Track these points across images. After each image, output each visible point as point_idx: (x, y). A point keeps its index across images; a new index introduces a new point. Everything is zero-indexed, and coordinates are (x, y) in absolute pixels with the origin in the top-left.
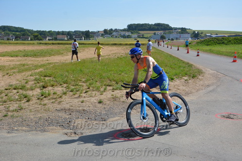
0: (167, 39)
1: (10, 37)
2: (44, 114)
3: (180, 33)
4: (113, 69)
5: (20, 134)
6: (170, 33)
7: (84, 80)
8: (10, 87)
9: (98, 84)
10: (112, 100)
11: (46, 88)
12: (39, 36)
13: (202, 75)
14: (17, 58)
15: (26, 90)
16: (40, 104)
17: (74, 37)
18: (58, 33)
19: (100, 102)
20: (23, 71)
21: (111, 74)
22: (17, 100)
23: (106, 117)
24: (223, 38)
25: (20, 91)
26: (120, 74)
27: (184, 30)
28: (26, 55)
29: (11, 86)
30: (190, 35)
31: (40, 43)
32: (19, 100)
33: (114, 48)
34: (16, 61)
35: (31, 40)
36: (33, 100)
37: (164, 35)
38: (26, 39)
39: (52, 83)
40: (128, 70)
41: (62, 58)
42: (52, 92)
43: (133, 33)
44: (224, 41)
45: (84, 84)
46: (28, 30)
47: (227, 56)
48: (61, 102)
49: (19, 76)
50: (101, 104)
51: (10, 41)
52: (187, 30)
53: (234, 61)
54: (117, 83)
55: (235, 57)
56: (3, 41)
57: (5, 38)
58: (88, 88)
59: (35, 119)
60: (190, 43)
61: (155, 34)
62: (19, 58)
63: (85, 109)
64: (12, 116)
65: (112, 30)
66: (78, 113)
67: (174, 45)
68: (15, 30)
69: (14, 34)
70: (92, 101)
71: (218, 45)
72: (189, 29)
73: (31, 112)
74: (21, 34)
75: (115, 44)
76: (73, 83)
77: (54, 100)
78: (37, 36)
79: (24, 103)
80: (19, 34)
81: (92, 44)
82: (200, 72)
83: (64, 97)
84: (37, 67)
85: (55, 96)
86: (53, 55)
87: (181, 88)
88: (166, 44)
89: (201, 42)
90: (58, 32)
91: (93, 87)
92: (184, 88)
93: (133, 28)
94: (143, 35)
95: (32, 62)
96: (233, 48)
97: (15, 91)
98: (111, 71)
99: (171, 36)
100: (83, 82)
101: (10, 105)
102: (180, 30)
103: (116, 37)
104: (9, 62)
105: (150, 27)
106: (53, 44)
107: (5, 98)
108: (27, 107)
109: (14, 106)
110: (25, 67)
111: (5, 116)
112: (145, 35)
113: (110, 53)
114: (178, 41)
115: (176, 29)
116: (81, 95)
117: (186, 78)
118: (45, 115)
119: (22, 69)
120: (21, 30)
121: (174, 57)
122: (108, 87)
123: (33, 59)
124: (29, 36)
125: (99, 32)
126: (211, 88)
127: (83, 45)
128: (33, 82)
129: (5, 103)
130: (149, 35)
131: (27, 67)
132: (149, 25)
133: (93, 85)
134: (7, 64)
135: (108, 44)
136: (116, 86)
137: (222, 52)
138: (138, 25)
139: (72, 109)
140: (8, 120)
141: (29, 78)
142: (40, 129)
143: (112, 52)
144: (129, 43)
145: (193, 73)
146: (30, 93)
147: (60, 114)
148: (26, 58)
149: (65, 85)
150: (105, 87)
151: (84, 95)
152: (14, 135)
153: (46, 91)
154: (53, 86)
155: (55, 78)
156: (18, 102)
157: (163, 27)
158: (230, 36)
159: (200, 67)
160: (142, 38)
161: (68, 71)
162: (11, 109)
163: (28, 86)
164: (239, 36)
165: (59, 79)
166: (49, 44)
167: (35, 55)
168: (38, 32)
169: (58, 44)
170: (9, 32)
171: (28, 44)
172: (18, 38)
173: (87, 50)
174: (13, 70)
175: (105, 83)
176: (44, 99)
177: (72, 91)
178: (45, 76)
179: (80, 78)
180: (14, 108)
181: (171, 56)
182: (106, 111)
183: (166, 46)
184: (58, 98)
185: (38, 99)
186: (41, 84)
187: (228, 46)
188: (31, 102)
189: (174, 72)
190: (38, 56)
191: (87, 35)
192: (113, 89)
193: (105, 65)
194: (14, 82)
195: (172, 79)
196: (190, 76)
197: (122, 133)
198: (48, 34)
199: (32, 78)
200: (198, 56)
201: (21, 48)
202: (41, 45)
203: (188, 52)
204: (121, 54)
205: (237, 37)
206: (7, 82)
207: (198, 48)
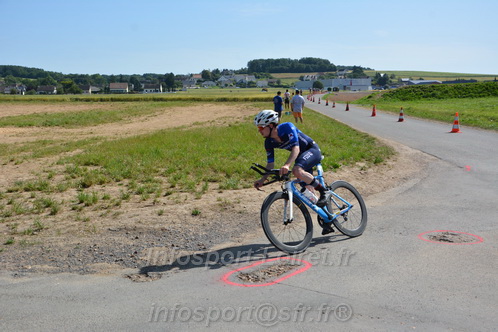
0: (326, 89)
1: (17, 88)
2: (85, 239)
3: (350, 77)
4: (221, 148)
5: (37, 279)
6: (331, 77)
7: (163, 170)
8: (18, 187)
9: (191, 178)
10: (219, 209)
11: (88, 187)
12: (75, 85)
13: (393, 158)
14: (31, 129)
15: (48, 193)
16: (78, 219)
17: (143, 86)
18: (112, 79)
19: (195, 214)
20: (42, 155)
21: (216, 159)
22: (32, 212)
23: (207, 242)
24: (434, 86)
25: (38, 194)
26: (234, 159)
27: (357, 72)
28: (48, 123)
29: (20, 184)
30: (370, 79)
31: (77, 100)
32: (36, 211)
33: (223, 107)
34: (30, 135)
35: (58, 93)
36: (62, 211)
37: (320, 81)
38: (49, 91)
39: (100, 177)
40: (251, 150)
41: (121, 128)
42: (100, 195)
43: (258, 78)
44: (435, 91)
45: (164, 179)
46: (53, 75)
47: (442, 120)
48: (118, 214)
49: (36, 165)
50: (198, 217)
51: (18, 97)
52: (365, 72)
53: (455, 131)
54: (228, 176)
55: (456, 123)
56: (2, 96)
57: (7, 90)
58: (172, 187)
59: (67, 249)
60: (370, 97)
61: (302, 78)
62: (35, 129)
63: (166, 227)
64: (22, 244)
65: (217, 71)
66: (151, 236)
67: (340, 101)
68: (26, 73)
69: (24, 83)
70: (180, 211)
71: (424, 101)
72: (369, 69)
73: (59, 234)
74: (37, 82)
75: (224, 100)
76: (142, 177)
77: (104, 211)
78: (70, 85)
79: (46, 217)
80: (34, 82)
81: (180, 99)
82: (389, 152)
83: (124, 204)
84: (70, 146)
85: (107, 203)
86: (103, 122)
87: (353, 183)
88: (324, 98)
89: (392, 95)
90: (112, 76)
91: (182, 185)
92: (360, 184)
93: (258, 68)
94: (278, 82)
95: (60, 137)
96: (452, 105)
97: (27, 195)
98: (216, 152)
99: (334, 83)
100: (162, 175)
101: (18, 222)
102: (350, 72)
103: (226, 85)
104: (15, 138)
105: (293, 66)
106: (102, 100)
107: (7, 208)
108: (51, 224)
109: (25, 224)
110: (48, 146)
111: (8, 243)
112: (282, 80)
113: (215, 118)
114: (347, 92)
115: (342, 69)
116: (158, 199)
117: (362, 165)
118: (87, 241)
119: (40, 150)
120: (39, 74)
121: (339, 123)
122: (210, 184)
123: (63, 130)
124: (55, 85)
125: (192, 75)
126: (410, 184)
127: (160, 102)
128: (63, 177)
129: (7, 218)
130: (290, 82)
131: (51, 146)
132: (289, 61)
133: (180, 181)
134: (11, 141)
135: (210, 100)
136: (225, 182)
137: (432, 113)
138: (269, 62)
139: (140, 228)
140: (14, 251)
141: (54, 167)
142: (76, 268)
143: (219, 115)
144: (251, 97)
145: (376, 155)
146: (57, 198)
147: (116, 239)
148: (48, 128)
149: (126, 181)
150: (204, 183)
151: (163, 200)
152: (25, 279)
153: (89, 192)
154: (101, 183)
155: (105, 167)
156: (33, 216)
157: (317, 66)
158: (447, 82)
159: (390, 142)
160: (276, 87)
161: (131, 154)
162: (20, 229)
163: (53, 184)
164: (464, 81)
165: (114, 170)
166: (94, 100)
167: (66, 121)
168: (72, 76)
169: (112, 100)
170: (15, 78)
171: (53, 101)
172: (33, 90)
173: (168, 111)
174: (23, 153)
175: (204, 176)
176: (86, 209)
177: (139, 193)
178: (87, 164)
179: (154, 168)
180: (27, 228)
181: (333, 121)
182: (206, 231)
183: (324, 102)
184: (112, 206)
185: (73, 209)
186: (79, 179)
187: (444, 101)
188: (59, 216)
189: (338, 152)
190: (73, 124)
191: (170, 82)
192: (220, 188)
193: (204, 141)
194: (25, 177)
195: (336, 167)
196: (370, 160)
197: (238, 273)
198: (92, 81)
199: (61, 168)
200: (401, 120)
201: (38, 109)
202: (78, 102)
203: (374, 115)
204: (236, 120)
205: (458, 85)
206: (11, 177)
207: (385, 106)
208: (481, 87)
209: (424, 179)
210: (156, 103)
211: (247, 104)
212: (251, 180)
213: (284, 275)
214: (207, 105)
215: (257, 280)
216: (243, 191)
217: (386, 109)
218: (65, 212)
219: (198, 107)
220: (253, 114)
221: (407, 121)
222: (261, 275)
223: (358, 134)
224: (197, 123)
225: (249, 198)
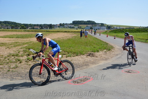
0: (94, 29)
1: (9, 27)
3: (100, 26)
4: (66, 45)
6: (95, 26)
11: (30, 55)
12: (25, 27)
13: (113, 49)
15: (19, 57)
16: (27, 65)
17: (43, 27)
18: (35, 25)
20: (16, 46)
21: (65, 48)
22: (14, 62)
24: (123, 29)
25: (16, 57)
26: (70, 48)
27: (102, 25)
28: (18, 37)
29: (11, 54)
30: (106, 27)
31: (25, 31)
33: (66, 34)
34: (13, 40)
35: (20, 29)
37: (92, 27)
38: (17, 28)
40: (74, 46)
43: (75, 26)
44: (124, 31)
46: (18, 24)
49: (15, 49)
51: (9, 30)
52: (104, 25)
54: (68, 53)
56: (5, 29)
57: (6, 28)
59: (25, 73)
61: (87, 26)
62: (14, 39)
64: (12, 71)
65: (64, 24)
67: (98, 33)
68: (11, 23)
69: (11, 26)
71: (120, 33)
73: (22, 69)
74: (14, 26)
75: (66, 32)
78: (23, 27)
79: (18, 64)
81: (54, 31)
82: (112, 47)
84: (24, 44)
86: (33, 37)
87: (103, 56)
88: (93, 32)
89: (112, 31)
90: (35, 24)
92: (105, 56)
93: (75, 23)
94: (81, 27)
95: (21, 41)
97: (13, 57)
98: (65, 46)
99: (96, 28)
101: (11, 65)
102: (100, 25)
103: (66, 28)
105: (85, 23)
106: (32, 31)
107: (8, 61)
108: (20, 66)
109: (13, 65)
110: (18, 44)
111: (8, 71)
113: (63, 37)
114: (100, 30)
115: (98, 24)
117: (105, 51)
119: (16, 45)
120: (15, 23)
121: (98, 39)
122: (63, 55)
123: (22, 39)
124: (19, 27)
125: (57, 25)
126: (119, 56)
127: (48, 32)
128: (22, 52)
129: (8, 64)
130: (84, 27)
132: (84, 21)
134: (8, 42)
135: (62, 32)
136: (68, 55)
138: (78, 21)
140: (10, 73)
141: (20, 50)
142: (27, 78)
143: (65, 36)
144: (73, 31)
145: (109, 48)
146: (21, 58)
147: (38, 70)
148: (18, 39)
153: (30, 57)
154: (33, 54)
156: (15, 63)
157: (91, 23)
158: (126, 28)
159: (112, 45)
162: (11, 67)
163: (20, 54)
166: (30, 31)
167: (23, 37)
168: (24, 24)
169: (35, 31)
170: (8, 25)
171: (19, 31)
172: (13, 28)
173: (50, 34)
174: (11, 45)
175: (62, 53)
176: (29, 62)
179: (48, 50)
180: (13, 67)
181: (96, 38)
183: (93, 33)
185: (26, 62)
186: (27, 53)
188: (22, 64)
189: (98, 47)
190: (24, 37)
191: (51, 26)
192: (66, 56)
193: (61, 43)
194: (12, 52)
195: (98, 51)
196: (107, 49)
197: (73, 81)
198: (29, 26)
199: (22, 50)
200: (115, 38)
201: (15, 33)
202: (26, 32)
203: (107, 37)
204: (69, 37)
205: (130, 29)
206: (8, 52)
207: (110, 34)
208: (136, 30)
209: (122, 55)
210: (47, 32)
211: (72, 33)
212: (75, 54)
213: (86, 81)
214: (61, 33)
215: (78, 83)
216: (73, 57)
217: (110, 35)
218: (24, 62)
219: (59, 33)
220: (74, 36)
221: (117, 39)
222: (79, 81)
223: (103, 42)
224: (59, 38)
225: (75, 60)
